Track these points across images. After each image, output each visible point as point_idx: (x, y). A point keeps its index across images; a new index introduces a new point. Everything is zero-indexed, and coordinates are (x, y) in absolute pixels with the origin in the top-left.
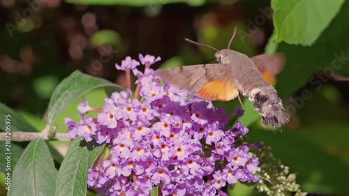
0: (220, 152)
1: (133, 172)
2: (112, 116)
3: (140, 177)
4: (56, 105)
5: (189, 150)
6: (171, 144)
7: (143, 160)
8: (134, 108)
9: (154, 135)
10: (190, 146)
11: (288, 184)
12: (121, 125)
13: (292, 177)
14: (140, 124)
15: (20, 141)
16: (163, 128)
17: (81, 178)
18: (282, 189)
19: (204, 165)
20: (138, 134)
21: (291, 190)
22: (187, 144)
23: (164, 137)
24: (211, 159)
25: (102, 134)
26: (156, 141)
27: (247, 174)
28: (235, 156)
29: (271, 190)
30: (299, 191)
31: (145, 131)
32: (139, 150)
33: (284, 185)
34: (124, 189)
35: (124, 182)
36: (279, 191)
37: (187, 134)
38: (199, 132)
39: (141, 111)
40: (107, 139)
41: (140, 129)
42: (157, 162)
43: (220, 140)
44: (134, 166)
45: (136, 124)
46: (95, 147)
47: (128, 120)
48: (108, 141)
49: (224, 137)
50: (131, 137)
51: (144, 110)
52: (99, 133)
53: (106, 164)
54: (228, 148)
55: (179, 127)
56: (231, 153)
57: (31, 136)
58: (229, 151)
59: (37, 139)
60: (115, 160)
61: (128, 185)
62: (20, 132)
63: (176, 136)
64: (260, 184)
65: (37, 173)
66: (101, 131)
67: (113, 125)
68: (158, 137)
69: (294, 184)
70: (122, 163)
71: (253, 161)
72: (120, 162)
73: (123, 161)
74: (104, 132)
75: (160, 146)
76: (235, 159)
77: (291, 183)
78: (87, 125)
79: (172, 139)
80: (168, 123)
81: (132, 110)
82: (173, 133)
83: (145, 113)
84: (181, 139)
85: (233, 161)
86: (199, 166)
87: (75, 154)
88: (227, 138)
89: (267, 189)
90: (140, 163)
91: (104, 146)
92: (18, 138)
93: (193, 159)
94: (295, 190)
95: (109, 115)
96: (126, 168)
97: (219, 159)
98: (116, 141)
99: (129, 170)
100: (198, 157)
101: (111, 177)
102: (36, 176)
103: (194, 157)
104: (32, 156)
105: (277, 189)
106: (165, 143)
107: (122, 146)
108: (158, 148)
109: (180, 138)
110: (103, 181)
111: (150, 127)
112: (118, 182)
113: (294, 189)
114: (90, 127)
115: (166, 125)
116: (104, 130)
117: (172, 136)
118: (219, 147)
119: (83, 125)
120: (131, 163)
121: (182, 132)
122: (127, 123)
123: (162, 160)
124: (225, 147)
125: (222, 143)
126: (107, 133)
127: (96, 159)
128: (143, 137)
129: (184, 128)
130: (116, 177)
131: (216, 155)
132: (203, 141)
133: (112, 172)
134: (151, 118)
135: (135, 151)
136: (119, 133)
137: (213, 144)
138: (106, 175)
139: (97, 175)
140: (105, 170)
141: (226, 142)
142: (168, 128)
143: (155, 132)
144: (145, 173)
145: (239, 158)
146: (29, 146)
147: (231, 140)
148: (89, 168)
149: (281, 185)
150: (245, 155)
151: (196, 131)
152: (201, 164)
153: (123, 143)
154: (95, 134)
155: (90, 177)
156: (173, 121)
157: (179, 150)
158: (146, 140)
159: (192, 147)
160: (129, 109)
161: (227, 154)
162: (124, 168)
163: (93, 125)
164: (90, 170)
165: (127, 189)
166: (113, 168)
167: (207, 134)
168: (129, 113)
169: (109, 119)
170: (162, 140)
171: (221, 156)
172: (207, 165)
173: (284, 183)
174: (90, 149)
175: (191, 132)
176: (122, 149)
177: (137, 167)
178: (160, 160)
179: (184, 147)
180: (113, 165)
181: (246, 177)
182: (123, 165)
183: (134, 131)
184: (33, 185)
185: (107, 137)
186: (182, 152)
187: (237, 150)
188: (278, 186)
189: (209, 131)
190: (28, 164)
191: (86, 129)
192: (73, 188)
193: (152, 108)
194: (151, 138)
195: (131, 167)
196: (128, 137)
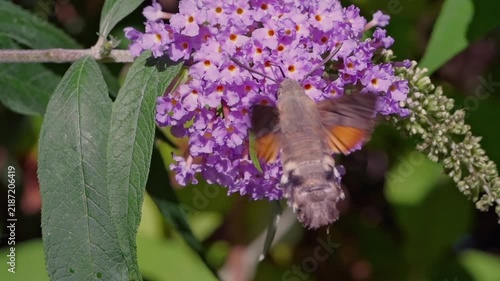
0: (351, 71)
1: (224, 102)
2: (191, 19)
3: (233, 109)
4: (112, 10)
5: (305, 68)
6: (278, 61)
7: (238, 84)
8: (225, 8)
9: (255, 47)
10: (306, 62)
11: (454, 123)
12: (204, 33)
13: (460, 113)
14: (233, 30)
15: (60, 62)
16: (268, 37)
17: (147, 110)
18: (444, 130)
19: (327, 91)
20: (231, 45)
21: (457, 132)
22: (302, 59)
23: (268, 49)
24: (339, 82)
25: (177, 47)
26: (256, 56)
27: (392, 103)
28: (373, 77)
29: (428, 132)
30: (470, 133)
31: (241, 40)
32: (231, 68)
33: (447, 125)
34: (210, 126)
35: (210, 117)
36: (440, 133)
37: (302, 46)
38: (321, 44)
39: (235, 13)
40: (184, 54)
41: (233, 37)
42: (259, 87)
43: (352, 54)
44: (225, 93)
45: (228, 30)
46: (168, 66)
47: (215, 26)
48: (187, 57)
49: (358, 50)
50: (221, 50)
51: (240, 11)
52: (173, 45)
53: (183, 90)
54: (363, 66)
55: (290, 35)
56: (367, 72)
57: (76, 54)
58: (364, 71)
59: (84, 58)
60: (197, 83)
61: (215, 122)
62: (60, 50)
63: (286, 48)
64: (412, 124)
65: (83, 105)
66: (176, 43)
67: (192, 31)
68: (260, 51)
69: (462, 123)
70: (207, 88)
71: (400, 85)
72: (203, 86)
73: (209, 85)
74: (181, 44)
75: (262, 63)
76: (374, 81)
77: (457, 122)
78: (156, 32)
79: (280, 53)
80: (275, 28)
81: (223, 11)
82: (281, 45)
83: (241, 16)
84: (293, 53)
85: (370, 84)
86: (320, 92)
87: (139, 77)
88: (361, 51)
89: (421, 131)
90: (233, 87)
91: (181, 64)
92: (57, 57)
93: (312, 82)
94: (464, 132)
95: (187, 18)
96: (213, 95)
97: (349, 81)
98: (197, 56)
99: (217, 98)
100: (319, 78)
101: (192, 109)
102: (82, 109)
103: (313, 79)
104: (75, 82)
105: (436, 130)
106: (270, 59)
107: (207, 63)
108: (260, 65)
109: (291, 52)
110: (179, 115)
111: (249, 35)
112: (202, 119)
113: (461, 131)
114: (159, 36)
115: (272, 33)
116: (182, 41)
117: (281, 49)
118: (349, 66)
119: (150, 33)
120: (220, 88)
121: (295, 43)
122: (214, 31)
123: (266, 84)
124: (358, 64)
125: (353, 58)
126: (185, 46)
127: (168, 84)
128: (238, 49)
129: (298, 38)
130: (198, 109)
131: (346, 76)
132: (326, 55)
133: (193, 102)
134: (250, 23)
135: (226, 70)
136: (203, 45)
137: (341, 59)
138: (183, 106)
139: (170, 106)
140: (183, 98)
141: (360, 56)
142: (275, 36)
143: (257, 43)
144: (240, 103)
145: (379, 81)
146: (68, 72)
147: (367, 53)
148: (159, 96)
149: (443, 125)
150: (388, 76)
151: (316, 41)
152: (323, 89)
153: (208, 58)
154: (167, 48)
155: (161, 109)
156: (282, 26)
157: (291, 68)
158: (242, 54)
159: (310, 65)
160: (219, 10)
161: (361, 74)
162: (211, 95)
163: (165, 34)
164: (160, 99)
165: (215, 126)
166: (194, 97)
167: (332, 46)
168: (218, 15)
169: (187, 24)
170: (265, 54)
171: (353, 78)
172: (333, 92)
173: (447, 121)
174: (161, 69)
175: (309, 44)
176: (206, 68)
177: (230, 94)
178: (263, 85)
179: (297, 65)
180: (195, 92)
181: (390, 109)
182: (208, 92)
183: (224, 41)
184: (77, 122)
185: (185, 51)
186: (296, 71)
187: (376, 68)
188: (437, 126)
189: (335, 41)
190: (70, 93)
191: (154, 39)
192: (135, 126)
193: (251, 8)
194: (249, 51)
195: (221, 94)
196: (217, 50)
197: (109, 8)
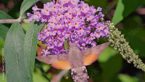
0: (93, 24)
1: (57, 34)
2: (47, 10)
3: (59, 36)
5: (80, 24)
6: (72, 22)
7: (61, 29)
8: (56, 7)
9: (65, 18)
10: (80, 22)
11: (121, 38)
12: (51, 14)
13: (123, 36)
14: (59, 13)
15: (9, 23)
16: (69, 15)
17: (35, 37)
18: (119, 41)
19: (86, 30)
20: (59, 18)
21: (122, 41)
22: (79, 21)
23: (69, 18)
24: (89, 27)
25: (43, 18)
26: (66, 21)
27: (104, 33)
28: (99, 26)
29: (114, 41)
30: (126, 41)
31: (61, 16)
32: (59, 24)
33: (119, 39)
34: (53, 41)
35: (53, 38)
36: (117, 41)
37: (79, 17)
38: (84, 17)
39: (59, 8)
40: (46, 20)
41: (59, 15)
42: (67, 29)
43: (93, 20)
44: (57, 31)
45: (58, 13)
46: (41, 24)
47: (54, 12)
48: (46, 21)
49: (94, 18)
50: (56, 19)
51: (61, 8)
52: (42, 18)
53: (45, 30)
54: (96, 23)
55: (75, 14)
56: (97, 25)
57: (13, 21)
58: (96, 24)
59: (16, 22)
60: (49, 29)
61: (54, 40)
62: (9, 20)
63: (74, 18)
64: (109, 39)
65: (16, 35)
66: (43, 17)
67: (48, 14)
68: (67, 19)
69: (123, 38)
70: (52, 30)
71: (107, 28)
72: (51, 29)
73: (53, 29)
74: (44, 18)
75: (68, 22)
76: (99, 27)
77: (122, 38)
78: (37, 14)
79: (72, 19)
80: (71, 13)
81: (56, 8)
82: (73, 17)
85: (98, 28)
86: (84, 31)
87: (32, 27)
88: (95, 19)
89: (112, 41)
91: (44, 23)
92: (8, 22)
93: (82, 28)
94: (124, 41)
95: (46, 10)
97: (92, 27)
98: (49, 21)
99: (55, 33)
100: (84, 27)
101: (48, 36)
102: (16, 37)
103: (82, 27)
104: (14, 29)
105: (116, 41)
106: (70, 21)
107: (52, 23)
108: (67, 23)
109: (76, 19)
110: (44, 38)
111: (64, 15)
112: (50, 39)
113: (123, 40)
114: (38, 15)
115: (70, 14)
116: (45, 17)
117: (73, 18)
118: (92, 23)
119: (36, 14)
120: (56, 30)
121: (77, 17)
122: (54, 13)
123: (69, 29)
124: (95, 22)
125: (93, 21)
126: (45, 18)
127: (41, 29)
128: (61, 19)
129: (78, 15)
130: (50, 36)
131: (91, 26)
132: (86, 19)
133: (48, 34)
134: (64, 11)
135: (58, 25)
136: (51, 18)
137: (90, 21)
138: (45, 35)
139: (42, 35)
140: (45, 33)
141: (95, 20)
142: (71, 15)
143: (66, 17)
144: (61, 34)
145: (101, 27)
146: (12, 26)
147: (97, 19)
148: (38, 32)
149: (118, 39)
150: (103, 25)
151: (83, 16)
153: (52, 21)
154: (40, 18)
155: (39, 36)
156: (73, 12)
157: (76, 24)
158: (62, 20)
159: (81, 23)
160: (55, 8)
161: (95, 25)
162: (53, 32)
163: (40, 15)
164: (39, 33)
165: (54, 41)
167: (87, 17)
168: (55, 9)
169: (46, 12)
170: (68, 20)
171: (93, 26)
172: (88, 30)
173: (119, 38)
174: (39, 25)
175: (80, 17)
176: (52, 24)
177: (59, 31)
178: (68, 29)
179: (78, 23)
180: (49, 31)
181: (104, 35)
182: (53, 31)
183: (57, 16)
184: (15, 40)
185: (45, 19)
186: (77, 25)
187: (100, 23)
188: (117, 39)
189: (88, 16)
190: (12, 32)
191: (37, 16)
192: (32, 41)
193: (64, 7)
194: (64, 19)
196: (55, 19)
197: (22, 8)
